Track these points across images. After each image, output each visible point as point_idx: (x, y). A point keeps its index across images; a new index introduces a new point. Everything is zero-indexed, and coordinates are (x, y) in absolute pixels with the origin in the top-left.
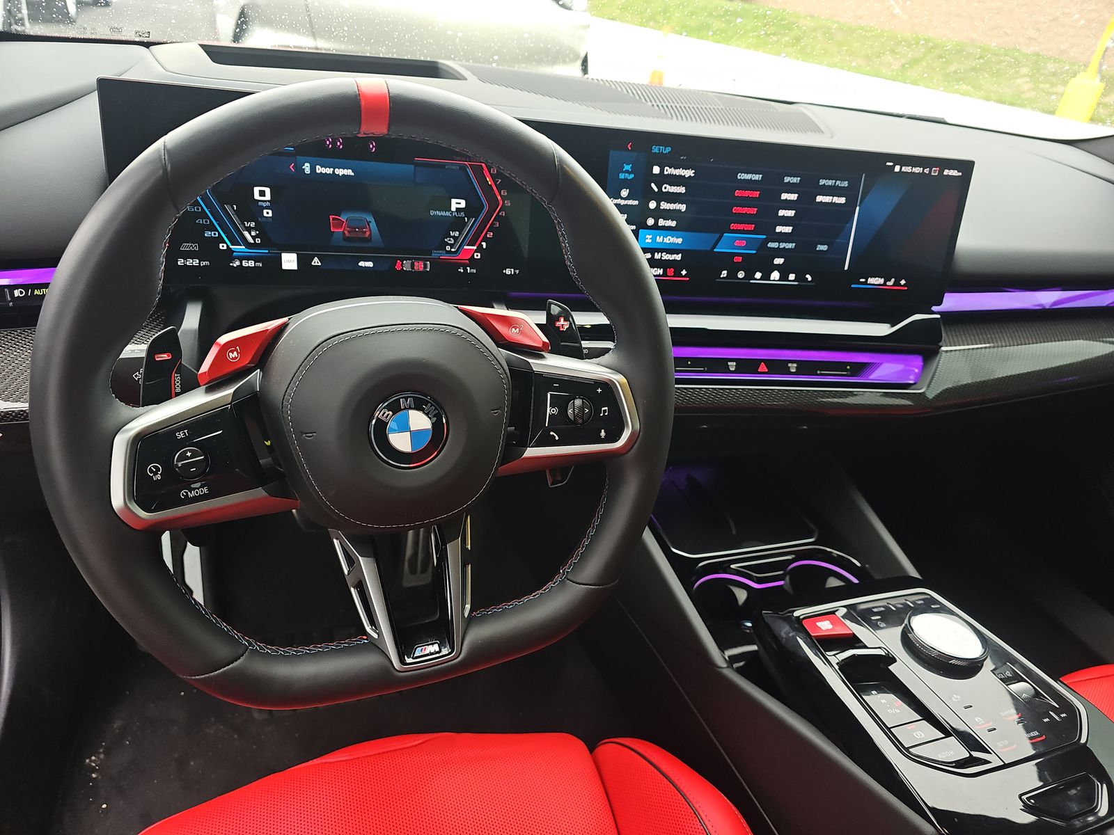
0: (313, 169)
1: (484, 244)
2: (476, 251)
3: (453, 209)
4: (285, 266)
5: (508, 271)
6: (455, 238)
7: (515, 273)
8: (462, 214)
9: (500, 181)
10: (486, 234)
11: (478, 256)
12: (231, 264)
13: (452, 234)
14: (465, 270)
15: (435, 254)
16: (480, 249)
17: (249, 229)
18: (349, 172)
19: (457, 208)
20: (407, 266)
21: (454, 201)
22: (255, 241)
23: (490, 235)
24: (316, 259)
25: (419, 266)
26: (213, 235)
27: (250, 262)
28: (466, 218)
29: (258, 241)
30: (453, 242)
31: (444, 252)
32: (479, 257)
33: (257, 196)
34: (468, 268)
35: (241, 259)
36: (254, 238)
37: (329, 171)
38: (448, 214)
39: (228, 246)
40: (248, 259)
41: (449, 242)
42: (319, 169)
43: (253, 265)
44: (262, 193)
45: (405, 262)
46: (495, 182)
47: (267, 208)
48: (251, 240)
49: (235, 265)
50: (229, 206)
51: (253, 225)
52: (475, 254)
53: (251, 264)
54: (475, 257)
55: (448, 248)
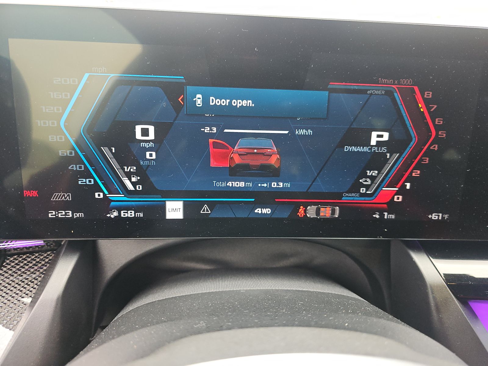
0: (206, 101)
1: (408, 186)
2: (397, 193)
3: (373, 142)
4: (170, 216)
5: (434, 217)
6: (373, 178)
7: (443, 217)
8: (384, 149)
9: (436, 106)
10: (412, 172)
11: (398, 199)
12: (108, 215)
13: (369, 173)
14: (382, 215)
15: (347, 198)
16: (402, 191)
17: (129, 175)
18: (248, 103)
19: (377, 142)
20: (311, 212)
21: (374, 134)
22: (135, 187)
23: (416, 173)
24: (206, 207)
25: (326, 212)
26: (88, 183)
27: (129, 212)
28: (388, 155)
29: (139, 188)
30: (369, 182)
31: (358, 195)
32: (400, 200)
33: (139, 136)
34: (386, 214)
35: (119, 209)
36: (134, 184)
37: (225, 102)
38: (366, 149)
39: (104, 195)
40: (127, 209)
41: (365, 183)
42: (214, 101)
43: (133, 216)
44: (145, 132)
45: (309, 207)
46: (429, 109)
47: (150, 149)
48: (130, 187)
49: (112, 216)
50: (107, 148)
51: (133, 169)
52: (396, 197)
53: (131, 214)
54: (395, 200)
55: (363, 190)
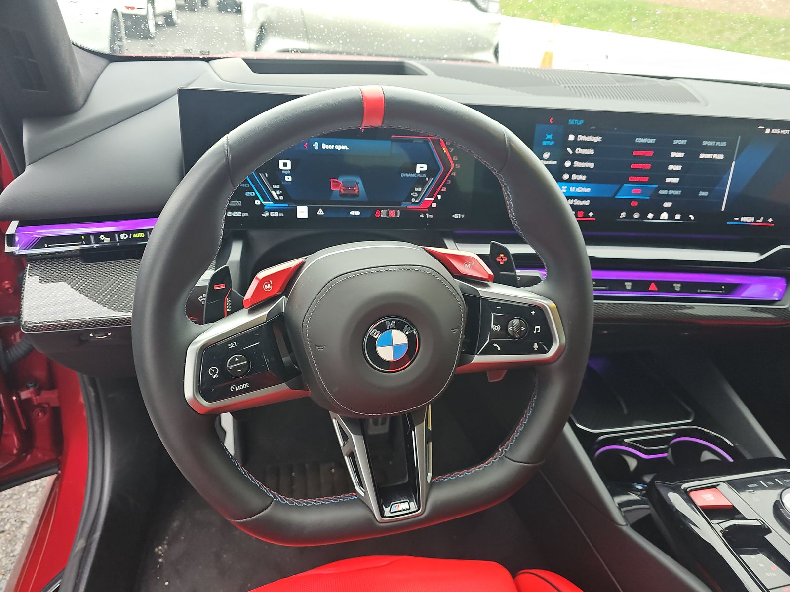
0: (320, 146)
1: (439, 197)
2: (433, 202)
3: (418, 171)
4: (299, 215)
5: (456, 216)
6: (419, 193)
7: (461, 217)
8: (424, 175)
9: (453, 150)
10: (441, 189)
11: (434, 205)
12: (263, 215)
13: (416, 190)
14: (425, 216)
15: (404, 205)
16: (436, 201)
17: (275, 190)
18: (345, 147)
19: (421, 171)
20: (383, 214)
21: (418, 166)
22: (279, 198)
23: (444, 190)
24: (321, 210)
25: (392, 214)
26: (251, 195)
27: (275, 212)
28: (427, 179)
29: (282, 198)
30: (417, 196)
31: (410, 203)
32: (435, 206)
33: (281, 167)
34: (427, 214)
35: (269, 211)
36: (279, 196)
37: (331, 147)
38: (414, 175)
39: (261, 202)
40: (274, 210)
41: (414, 196)
42: (325, 146)
43: (278, 215)
44: (285, 165)
45: (382, 211)
46: (449, 151)
47: (288, 175)
48: (276, 198)
49: (265, 216)
50: (263, 174)
51: (278, 187)
52: (433, 204)
53: (276, 214)
54: (433, 206)
55: (413, 200)
